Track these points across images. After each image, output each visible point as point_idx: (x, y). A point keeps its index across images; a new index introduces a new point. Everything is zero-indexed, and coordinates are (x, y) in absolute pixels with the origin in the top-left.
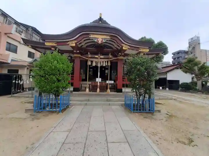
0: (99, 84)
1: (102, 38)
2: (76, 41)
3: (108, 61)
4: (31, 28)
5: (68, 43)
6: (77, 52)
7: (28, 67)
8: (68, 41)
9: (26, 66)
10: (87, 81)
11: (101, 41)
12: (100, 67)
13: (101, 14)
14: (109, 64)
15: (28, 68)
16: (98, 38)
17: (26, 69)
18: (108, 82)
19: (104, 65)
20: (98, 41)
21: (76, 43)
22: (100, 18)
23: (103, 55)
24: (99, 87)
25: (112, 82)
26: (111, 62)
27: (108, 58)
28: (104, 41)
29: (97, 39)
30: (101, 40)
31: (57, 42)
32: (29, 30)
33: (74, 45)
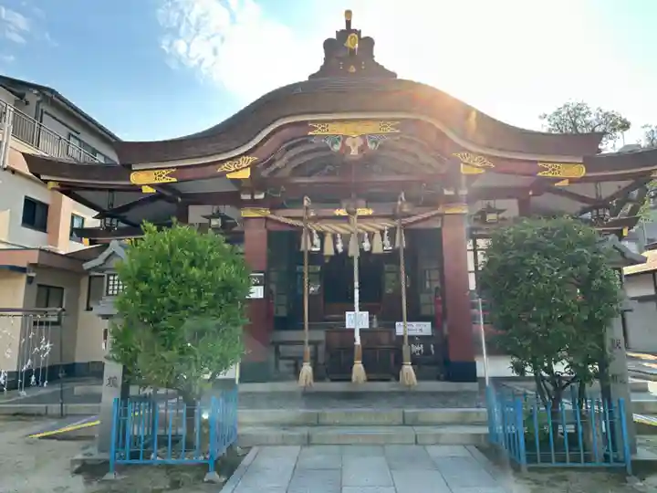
0: (358, 342)
1: (362, 136)
2: (251, 159)
3: (396, 228)
4: (36, 92)
5: (223, 168)
6: (256, 197)
7: (34, 275)
8: (222, 162)
9: (23, 270)
10: (302, 328)
11: (361, 150)
12: (359, 259)
13: (348, 13)
14: (401, 242)
15: (30, 280)
16: (346, 137)
17: (23, 281)
18: (400, 328)
19: (378, 249)
20: (349, 149)
21: (253, 167)
23: (370, 200)
24: (358, 352)
25: (425, 328)
26: (410, 233)
27: (393, 217)
28: (372, 147)
29: (343, 143)
30: (360, 142)
31: (177, 167)
32: (27, 103)
33: (246, 174)
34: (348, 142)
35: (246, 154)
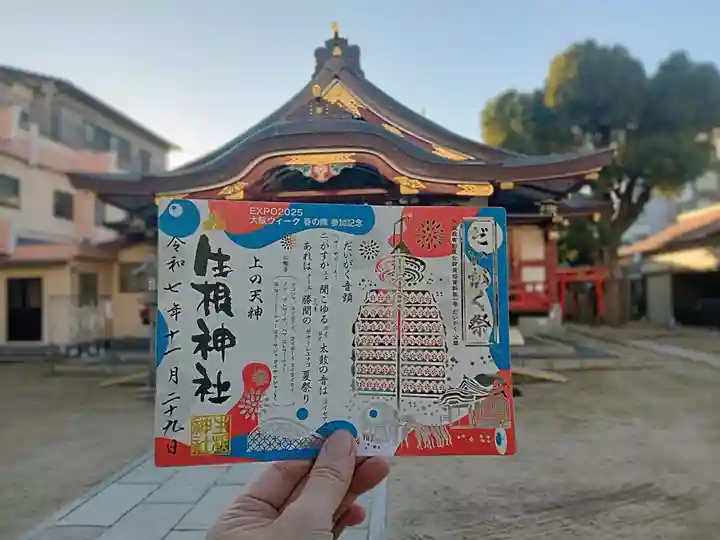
1: (327, 165)
2: (244, 184)
8: (222, 188)
11: (326, 175)
16: (313, 166)
20: (317, 175)
21: (245, 190)
22: (336, 34)
28: (335, 173)
29: (313, 170)
30: (325, 170)
33: (241, 195)
34: (317, 170)
35: (241, 180)
